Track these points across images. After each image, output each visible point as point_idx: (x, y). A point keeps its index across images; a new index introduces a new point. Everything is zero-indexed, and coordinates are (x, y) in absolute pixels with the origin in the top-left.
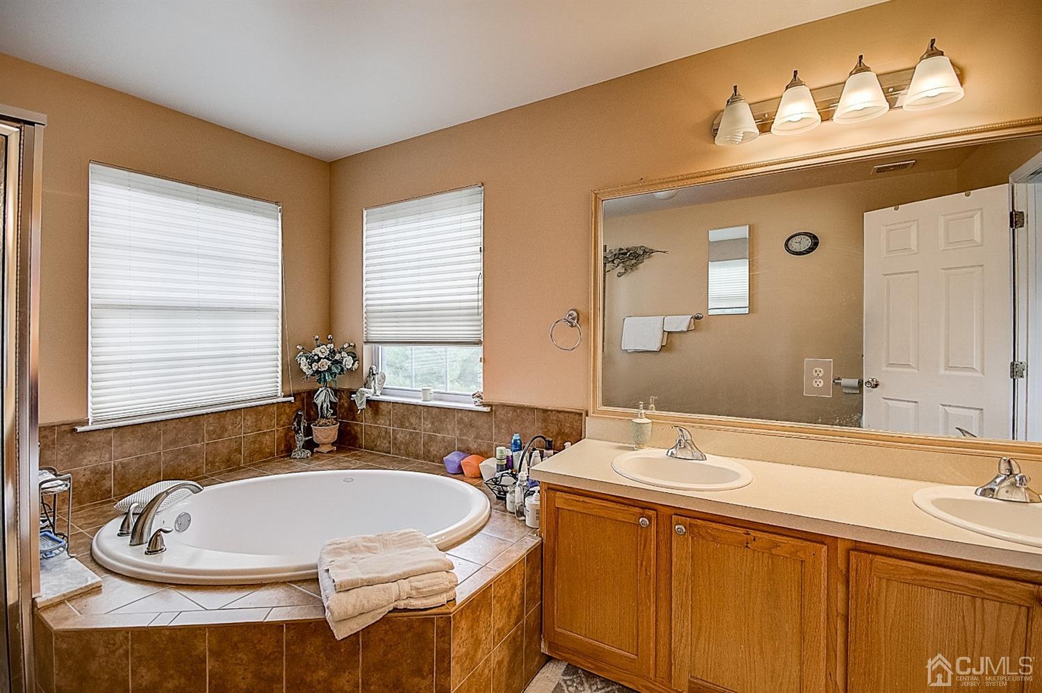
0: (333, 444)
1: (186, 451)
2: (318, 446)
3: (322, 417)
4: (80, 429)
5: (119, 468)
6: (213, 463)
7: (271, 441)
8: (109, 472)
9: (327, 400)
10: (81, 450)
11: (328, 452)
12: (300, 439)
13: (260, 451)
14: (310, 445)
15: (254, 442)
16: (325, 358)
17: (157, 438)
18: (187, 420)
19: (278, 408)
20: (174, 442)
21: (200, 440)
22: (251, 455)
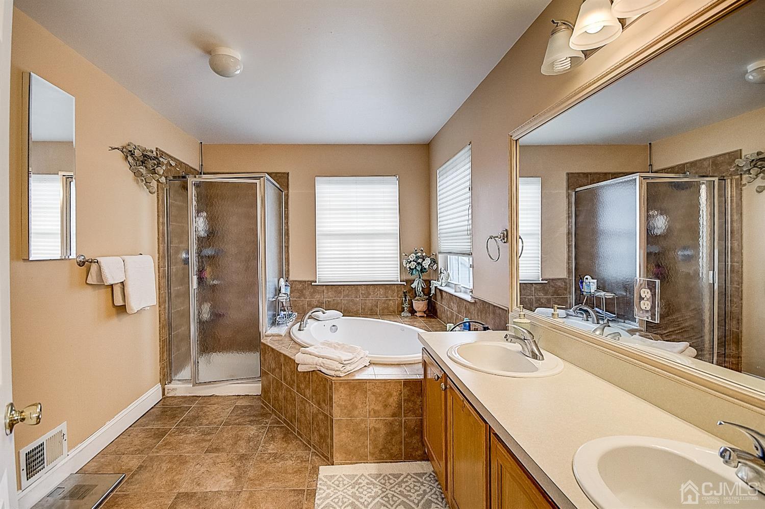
0: (425, 312)
1: (352, 301)
2: (416, 312)
3: (419, 296)
4: (313, 284)
5: (327, 302)
6: (364, 309)
7: (393, 303)
8: (324, 303)
9: (420, 285)
10: (314, 292)
11: (420, 317)
12: (406, 306)
13: (388, 308)
14: (413, 312)
15: (384, 303)
16: (414, 261)
17: (340, 292)
18: (353, 286)
19: (397, 287)
20: (347, 296)
21: (358, 297)
22: (383, 309)
